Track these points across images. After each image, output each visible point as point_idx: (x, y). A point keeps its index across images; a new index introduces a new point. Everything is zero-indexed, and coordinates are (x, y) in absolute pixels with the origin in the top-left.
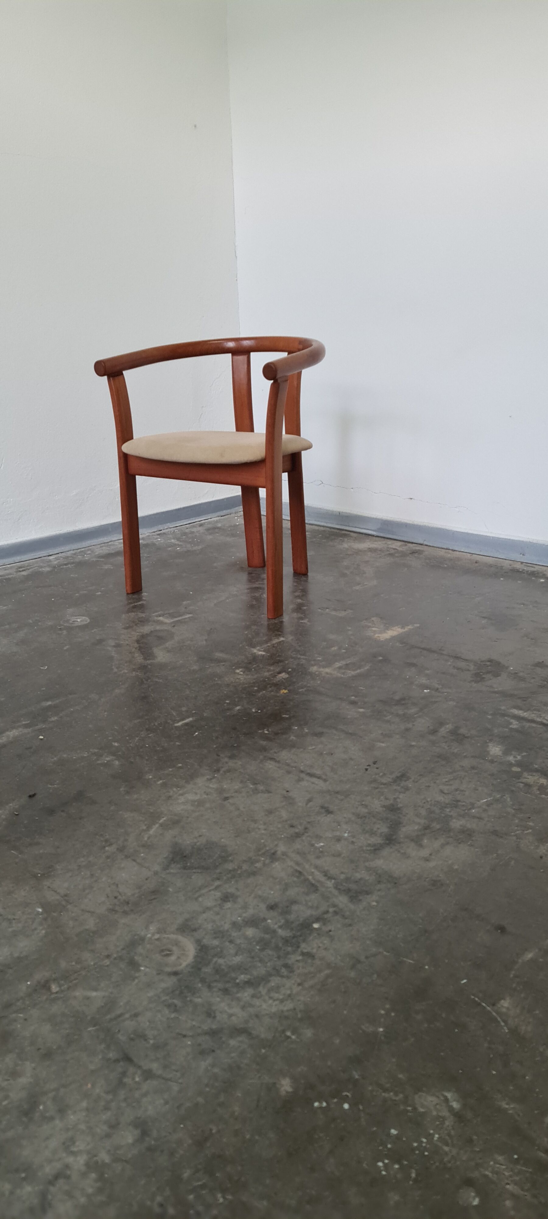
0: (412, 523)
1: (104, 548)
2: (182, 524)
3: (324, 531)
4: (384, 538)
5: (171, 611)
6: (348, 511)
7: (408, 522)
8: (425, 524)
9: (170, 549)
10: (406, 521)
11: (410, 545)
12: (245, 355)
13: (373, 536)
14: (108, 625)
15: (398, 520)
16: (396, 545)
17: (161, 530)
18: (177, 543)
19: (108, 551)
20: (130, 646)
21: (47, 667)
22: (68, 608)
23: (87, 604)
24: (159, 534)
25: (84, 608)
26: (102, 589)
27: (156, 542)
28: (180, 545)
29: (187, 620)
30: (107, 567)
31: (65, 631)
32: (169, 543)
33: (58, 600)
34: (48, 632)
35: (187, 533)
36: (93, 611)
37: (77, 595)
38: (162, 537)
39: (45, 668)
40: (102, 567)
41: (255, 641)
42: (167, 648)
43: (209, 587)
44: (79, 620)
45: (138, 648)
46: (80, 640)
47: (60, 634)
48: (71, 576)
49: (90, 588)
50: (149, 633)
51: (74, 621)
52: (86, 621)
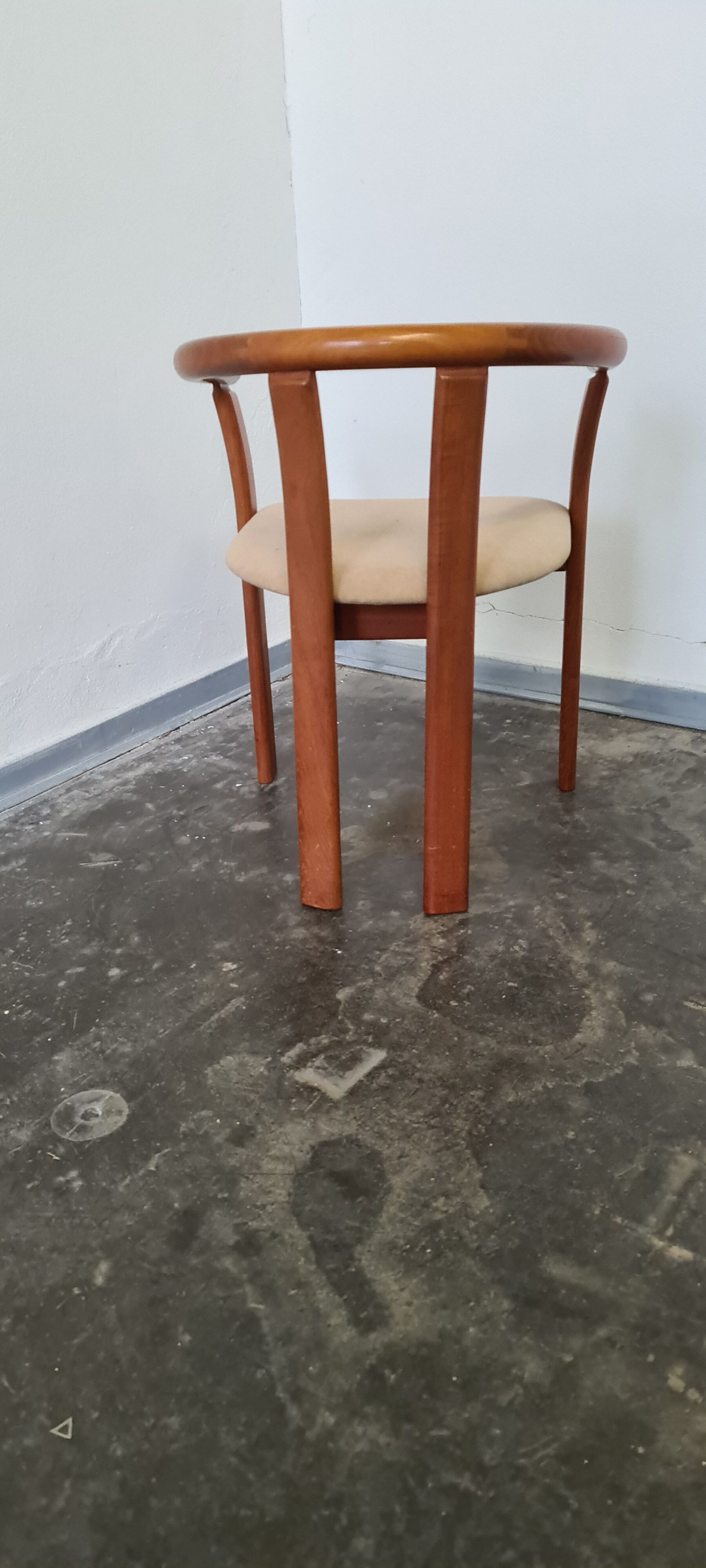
1: (75, 792)
3: (507, 706)
4: (646, 721)
5: (325, 1040)
9: (219, 786)
13: (617, 716)
14: (183, 1127)
16: (682, 741)
17: (179, 728)
18: (226, 763)
19: (86, 803)
20: (282, 1242)
21: (69, 1421)
22: (54, 1048)
23: (98, 1026)
24: (178, 741)
25: (98, 1044)
26: (118, 951)
27: (181, 765)
28: (236, 772)
29: (383, 1079)
30: (101, 861)
31: (73, 1174)
32: (209, 764)
33: (21, 1012)
34: (29, 1186)
35: (234, 731)
36: (123, 1055)
37: (62, 984)
38: (187, 748)
39: (64, 1430)
40: (90, 861)
41: (622, 1180)
42: (392, 1246)
43: (368, 924)
44: (98, 1109)
45: (312, 1255)
46: (128, 1220)
47: (62, 1192)
48: (28, 903)
49: (87, 951)
50: (312, 1158)
51: (86, 1116)
52: (120, 1112)
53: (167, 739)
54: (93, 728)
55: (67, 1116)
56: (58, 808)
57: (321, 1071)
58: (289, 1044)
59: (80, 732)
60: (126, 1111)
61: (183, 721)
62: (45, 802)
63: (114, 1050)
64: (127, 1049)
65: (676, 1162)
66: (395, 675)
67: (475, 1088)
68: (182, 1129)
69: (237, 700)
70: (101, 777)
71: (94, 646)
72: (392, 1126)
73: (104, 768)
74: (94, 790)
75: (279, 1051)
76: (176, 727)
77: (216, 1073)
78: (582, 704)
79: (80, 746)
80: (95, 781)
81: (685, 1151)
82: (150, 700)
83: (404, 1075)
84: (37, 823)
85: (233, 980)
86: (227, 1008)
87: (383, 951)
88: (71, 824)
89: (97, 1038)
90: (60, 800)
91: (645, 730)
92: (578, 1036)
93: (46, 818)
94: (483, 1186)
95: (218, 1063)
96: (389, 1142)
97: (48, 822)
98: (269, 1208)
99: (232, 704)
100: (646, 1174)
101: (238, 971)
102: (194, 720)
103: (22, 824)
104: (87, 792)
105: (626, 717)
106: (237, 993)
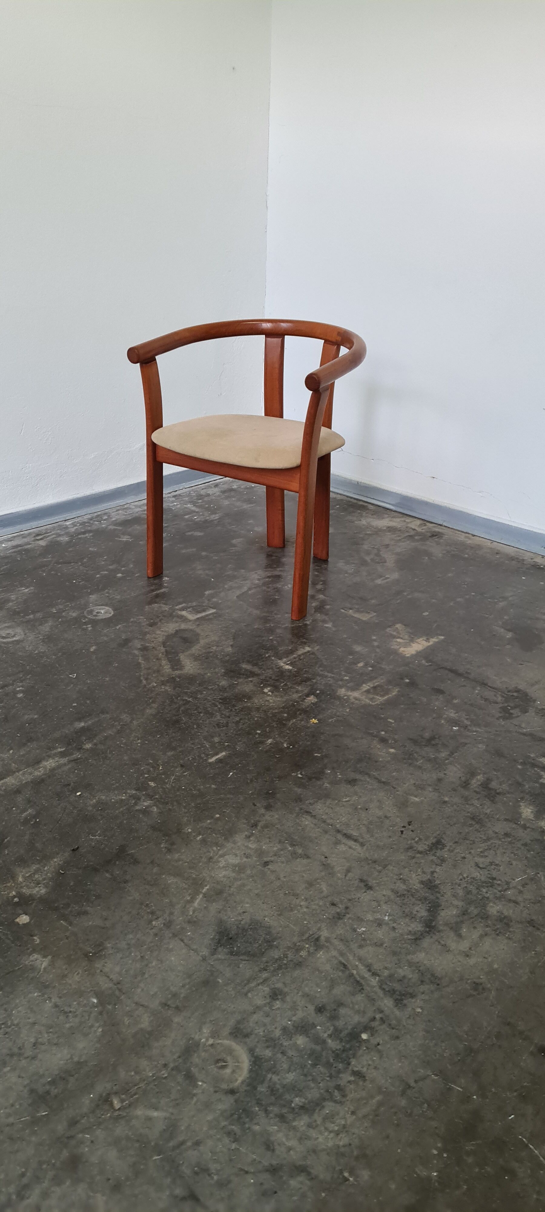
0: (432, 502)
1: (120, 512)
2: (197, 484)
3: (342, 500)
4: (404, 514)
5: (194, 604)
6: (367, 482)
7: (428, 501)
8: (445, 505)
9: (186, 517)
10: (426, 499)
11: (428, 524)
12: (280, 338)
13: (391, 510)
14: (132, 620)
15: (418, 497)
16: (415, 525)
18: (194, 508)
19: (124, 515)
20: (156, 650)
21: (75, 675)
22: (91, 594)
23: (109, 590)
24: (174, 496)
26: (123, 569)
27: (172, 506)
28: (197, 512)
29: (211, 617)
30: (125, 538)
31: (90, 626)
32: (186, 508)
33: (80, 582)
34: (73, 627)
35: (202, 495)
36: (116, 599)
37: (98, 576)
38: (178, 500)
39: (74, 676)
40: (120, 538)
41: (281, 650)
42: (193, 655)
43: (230, 572)
44: (102, 612)
45: (165, 653)
46: (105, 639)
47: (84, 629)
48: (90, 549)
49: (110, 567)
50: (175, 633)
51: (98, 613)
52: (110, 613)
53: (169, 495)
54: (134, 484)
55: (91, 612)
56: (111, 517)
57: (189, 612)
58: (180, 603)
60: (112, 613)
61: (180, 488)
62: (105, 514)
63: (113, 597)
64: (118, 597)
65: (303, 648)
70: (133, 507)
72: (208, 628)
73: (136, 503)
74: (129, 512)
75: (176, 605)
76: (175, 490)
79: (126, 491)
80: (130, 508)
81: (309, 646)
83: (220, 617)
84: (100, 521)
86: (161, 591)
87: (231, 581)
88: (116, 523)
89: (108, 593)
90: (113, 514)
91: (403, 517)
93: (105, 520)
94: (232, 646)
96: (205, 632)
97: (105, 522)
98: (155, 642)
100: (291, 650)
101: (169, 580)
103: (94, 521)
104: (126, 512)
105: (395, 511)
106: (166, 587)
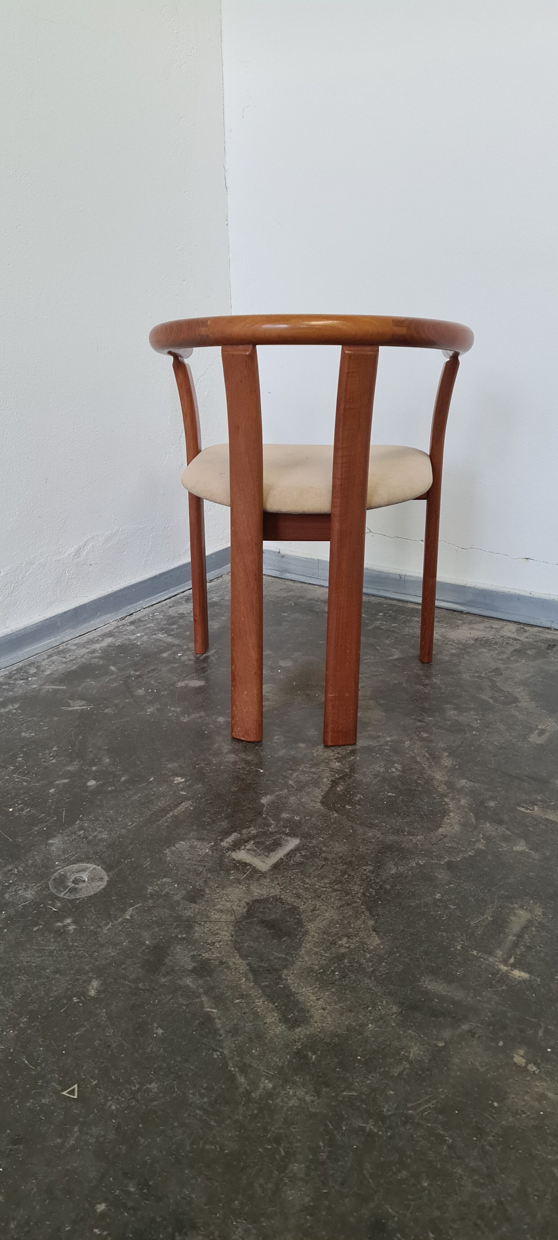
1: (55, 658)
2: (159, 600)
3: (379, 604)
4: (483, 616)
5: (253, 831)
8: (552, 597)
9: (165, 655)
10: (517, 592)
11: (527, 628)
13: (461, 612)
14: (150, 889)
15: (503, 590)
16: (509, 630)
17: (132, 614)
18: (170, 640)
19: (64, 665)
20: (228, 968)
21: (76, 1086)
22: (49, 835)
23: (81, 820)
24: (132, 623)
25: (82, 832)
26: (94, 768)
27: (135, 640)
28: (178, 645)
29: (298, 858)
30: (78, 706)
31: (69, 921)
32: (157, 640)
33: (22, 810)
34: (35, 929)
35: (174, 617)
36: (101, 840)
37: (52, 791)
38: (139, 628)
39: (72, 1092)
40: (69, 706)
41: (477, 926)
42: (310, 970)
43: (282, 753)
44: (85, 876)
45: (251, 976)
46: (112, 952)
47: (61, 933)
48: (23, 734)
49: (69, 768)
50: (248, 911)
51: (76, 881)
52: (101, 879)
53: (123, 622)
54: (69, 611)
55: (61, 881)
56: (42, 668)
57: (251, 852)
58: (227, 834)
59: (59, 613)
60: (106, 878)
61: (136, 609)
62: (31, 664)
63: (95, 837)
64: (104, 836)
65: (515, 914)
66: (295, 581)
67: (367, 864)
68: (149, 891)
69: (176, 595)
70: (74, 648)
71: (73, 549)
72: (306, 889)
73: (77, 641)
74: (69, 657)
75: (219, 838)
76: (131, 613)
77: (173, 853)
78: (437, 603)
79: (59, 624)
80: (69, 650)
81: (522, 907)
82: (112, 592)
83: (313, 855)
84: (27, 679)
85: (182, 790)
86: (179, 808)
87: (294, 770)
88: (53, 679)
89: (81, 828)
90: (44, 663)
91: (482, 622)
92: (440, 830)
93: (34, 675)
94: (374, 930)
95: (174, 846)
96: (305, 900)
97: (35, 678)
98: (217, 945)
99: (172, 598)
100: (494, 922)
101: (185, 783)
102: (144, 609)
103: (15, 679)
104: (65, 658)
105: (468, 613)
106: (186, 799)
